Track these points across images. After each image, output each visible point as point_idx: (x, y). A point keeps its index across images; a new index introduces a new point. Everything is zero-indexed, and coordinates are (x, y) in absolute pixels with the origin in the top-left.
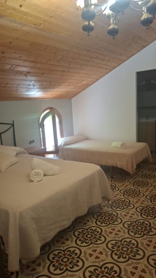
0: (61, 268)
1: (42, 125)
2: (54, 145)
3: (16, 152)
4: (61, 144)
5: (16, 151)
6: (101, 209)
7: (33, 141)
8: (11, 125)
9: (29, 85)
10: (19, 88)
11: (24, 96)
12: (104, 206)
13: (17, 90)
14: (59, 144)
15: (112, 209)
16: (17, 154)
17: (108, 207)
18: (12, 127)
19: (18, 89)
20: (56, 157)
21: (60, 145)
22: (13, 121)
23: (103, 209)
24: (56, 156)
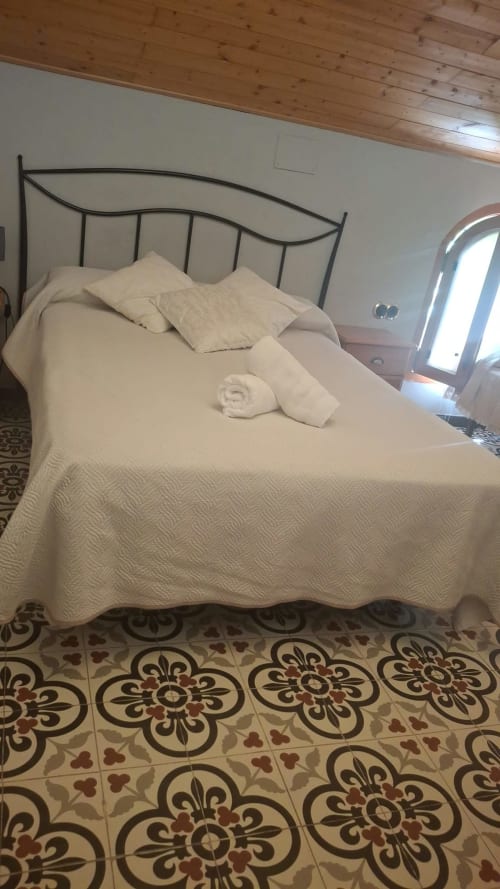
0: (288, 695)
1: (448, 264)
2: (460, 350)
3: (295, 317)
4: (491, 358)
5: (295, 312)
6: (454, 635)
7: (393, 311)
8: (332, 228)
9: (434, 82)
10: (394, 90)
11: (417, 131)
12: (471, 635)
13: (384, 94)
14: (481, 356)
15: (488, 660)
16: (292, 328)
17: (482, 646)
18: (335, 235)
19: (389, 91)
20: (453, 398)
21: (484, 362)
22: (346, 214)
23: (459, 639)
24: (451, 394)
